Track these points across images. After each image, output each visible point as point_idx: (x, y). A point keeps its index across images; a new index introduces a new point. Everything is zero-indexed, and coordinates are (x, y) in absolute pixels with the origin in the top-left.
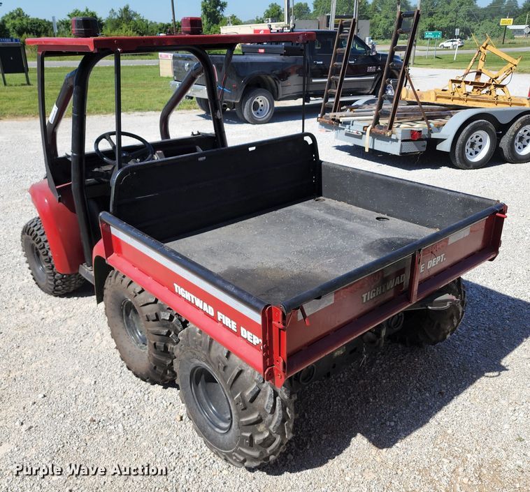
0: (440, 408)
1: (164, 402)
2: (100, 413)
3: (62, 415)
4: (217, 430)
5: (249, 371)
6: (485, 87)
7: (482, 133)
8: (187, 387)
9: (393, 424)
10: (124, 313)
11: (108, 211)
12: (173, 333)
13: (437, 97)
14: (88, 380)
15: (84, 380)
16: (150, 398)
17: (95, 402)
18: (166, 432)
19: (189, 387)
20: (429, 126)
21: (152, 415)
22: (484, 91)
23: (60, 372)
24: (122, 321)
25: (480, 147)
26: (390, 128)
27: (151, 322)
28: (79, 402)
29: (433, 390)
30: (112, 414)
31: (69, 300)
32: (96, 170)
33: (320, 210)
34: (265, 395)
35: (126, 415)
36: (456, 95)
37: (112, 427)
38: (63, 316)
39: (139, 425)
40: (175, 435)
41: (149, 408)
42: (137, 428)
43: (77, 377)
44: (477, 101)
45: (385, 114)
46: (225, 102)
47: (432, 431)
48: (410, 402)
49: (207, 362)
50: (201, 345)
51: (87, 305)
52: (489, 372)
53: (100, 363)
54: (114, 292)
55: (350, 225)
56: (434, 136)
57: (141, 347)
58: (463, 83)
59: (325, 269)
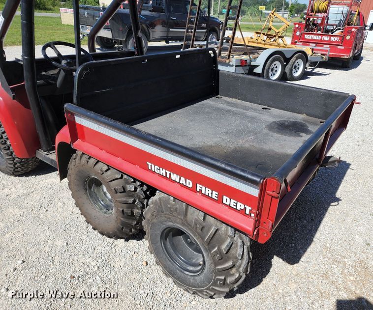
0: (316, 230)
1: (129, 252)
2: (77, 269)
3: (43, 277)
4: (187, 273)
5: (223, 229)
6: (273, 37)
7: (277, 63)
8: (157, 242)
9: (293, 245)
10: (87, 187)
11: (72, 102)
12: (137, 201)
13: (249, 42)
14: (60, 243)
15: (56, 243)
16: (117, 251)
17: (71, 261)
18: (137, 276)
19: (159, 242)
20: (250, 58)
21: (122, 264)
22: (272, 40)
23: (33, 238)
24: (86, 193)
25: (276, 71)
26: (229, 58)
27: (119, 194)
28: (56, 262)
29: (307, 218)
30: (88, 269)
31: (27, 178)
32: (43, 73)
33: (223, 104)
34: (237, 246)
35: (100, 268)
36: (259, 41)
37: (91, 280)
38: (25, 191)
39: (113, 274)
40: (145, 279)
41: (118, 259)
42: (113, 277)
43: (49, 241)
44: (270, 45)
45: (225, 49)
46: (115, 40)
47: (318, 246)
48: (297, 228)
49: (183, 224)
50: (176, 211)
51: (44, 181)
52: (333, 202)
53: (67, 227)
54: (79, 171)
55: (250, 113)
56: (253, 63)
57: (105, 212)
58: (262, 34)
59: (251, 144)
